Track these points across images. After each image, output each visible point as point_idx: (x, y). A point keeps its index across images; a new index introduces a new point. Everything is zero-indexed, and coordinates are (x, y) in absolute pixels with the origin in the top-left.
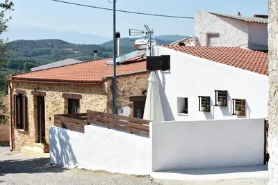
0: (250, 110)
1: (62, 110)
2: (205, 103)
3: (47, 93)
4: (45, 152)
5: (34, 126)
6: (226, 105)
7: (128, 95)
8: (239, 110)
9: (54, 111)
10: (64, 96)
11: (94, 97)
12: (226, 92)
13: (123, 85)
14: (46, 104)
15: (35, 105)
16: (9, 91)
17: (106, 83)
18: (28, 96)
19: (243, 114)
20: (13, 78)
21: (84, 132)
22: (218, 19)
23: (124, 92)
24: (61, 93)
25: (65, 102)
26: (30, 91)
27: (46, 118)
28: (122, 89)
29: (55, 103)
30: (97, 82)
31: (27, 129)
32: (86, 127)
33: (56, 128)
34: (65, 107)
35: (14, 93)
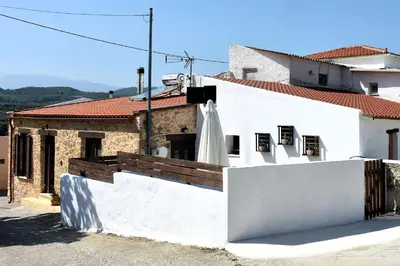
0: (325, 150)
1: (77, 152)
2: (264, 141)
3: (59, 132)
4: (53, 205)
5: (39, 172)
6: (293, 144)
7: (164, 133)
8: (311, 149)
9: (67, 154)
10: (80, 135)
11: (122, 135)
12: (292, 127)
13: (158, 121)
14: (56, 145)
15: (42, 147)
16: (10, 131)
17: (138, 118)
18: (34, 136)
19: (315, 154)
20: (15, 115)
21: (112, 182)
22: (256, 53)
23: (160, 129)
24: (77, 132)
25: (82, 143)
26: (36, 130)
27: (56, 162)
28: (157, 126)
29: (69, 143)
30: (126, 117)
31: (30, 176)
32: (117, 175)
33: (71, 176)
34: (82, 149)
35: (16, 133)
